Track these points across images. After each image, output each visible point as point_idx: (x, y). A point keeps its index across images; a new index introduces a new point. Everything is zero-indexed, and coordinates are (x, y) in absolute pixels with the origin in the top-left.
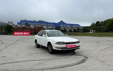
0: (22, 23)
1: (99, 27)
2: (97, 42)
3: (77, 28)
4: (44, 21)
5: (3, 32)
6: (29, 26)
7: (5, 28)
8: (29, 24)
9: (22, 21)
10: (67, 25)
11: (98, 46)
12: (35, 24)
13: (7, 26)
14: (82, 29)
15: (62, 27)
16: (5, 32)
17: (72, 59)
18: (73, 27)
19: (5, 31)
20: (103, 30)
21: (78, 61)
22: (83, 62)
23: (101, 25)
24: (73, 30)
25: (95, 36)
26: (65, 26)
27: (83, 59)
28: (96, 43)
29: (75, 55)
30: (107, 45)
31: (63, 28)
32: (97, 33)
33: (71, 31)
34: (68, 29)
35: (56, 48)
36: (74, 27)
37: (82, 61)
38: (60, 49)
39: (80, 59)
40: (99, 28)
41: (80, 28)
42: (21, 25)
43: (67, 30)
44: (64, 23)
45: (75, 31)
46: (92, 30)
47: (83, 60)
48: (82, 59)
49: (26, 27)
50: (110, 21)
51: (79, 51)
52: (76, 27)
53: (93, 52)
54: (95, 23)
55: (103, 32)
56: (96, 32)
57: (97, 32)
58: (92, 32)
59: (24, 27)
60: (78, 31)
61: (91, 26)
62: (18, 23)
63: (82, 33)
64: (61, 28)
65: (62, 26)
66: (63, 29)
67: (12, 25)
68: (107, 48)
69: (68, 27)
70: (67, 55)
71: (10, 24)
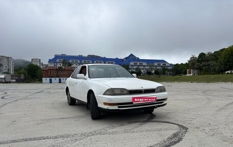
0: (58, 61)
1: (206, 63)
2: (204, 92)
3: (161, 66)
4: (98, 57)
5: (22, 77)
6: (70, 65)
7: (25, 69)
8: (70, 61)
9: (57, 57)
10: (141, 63)
11: (208, 99)
12: (81, 62)
13: (29, 66)
14: (170, 69)
15: (132, 66)
16: (25, 78)
17: (145, 133)
18: (153, 66)
19: (25, 76)
20: (213, 71)
21: (160, 140)
22: (175, 143)
23: (208, 61)
24: (153, 72)
25: (198, 81)
26: (138, 64)
27: (175, 131)
28: (201, 94)
29: (155, 122)
30: (229, 98)
31: (135, 67)
32: (200, 76)
33: (149, 73)
34: (143, 69)
35: (105, 104)
36: (156, 66)
37: (173, 140)
38: (116, 108)
39: (165, 132)
40: (205, 65)
41: (168, 67)
42: (55, 64)
43: (142, 71)
44: (136, 57)
45: (157, 73)
46: (192, 70)
47: (175, 135)
48: (171, 133)
49: (63, 67)
50: (227, 52)
51: (165, 111)
52: (159, 65)
53: (199, 113)
54: (197, 56)
55: (214, 74)
56: (198, 75)
57: (202, 75)
58: (191, 75)
59: (61, 68)
60: (164, 73)
61: (189, 61)
62: (50, 61)
63: (171, 77)
64: (130, 67)
65: (132, 63)
66: (134, 70)
67: (38, 65)
68: (230, 104)
69: (144, 66)
70: (135, 122)
71: (34, 63)
